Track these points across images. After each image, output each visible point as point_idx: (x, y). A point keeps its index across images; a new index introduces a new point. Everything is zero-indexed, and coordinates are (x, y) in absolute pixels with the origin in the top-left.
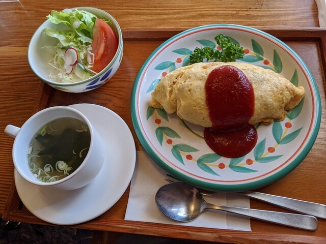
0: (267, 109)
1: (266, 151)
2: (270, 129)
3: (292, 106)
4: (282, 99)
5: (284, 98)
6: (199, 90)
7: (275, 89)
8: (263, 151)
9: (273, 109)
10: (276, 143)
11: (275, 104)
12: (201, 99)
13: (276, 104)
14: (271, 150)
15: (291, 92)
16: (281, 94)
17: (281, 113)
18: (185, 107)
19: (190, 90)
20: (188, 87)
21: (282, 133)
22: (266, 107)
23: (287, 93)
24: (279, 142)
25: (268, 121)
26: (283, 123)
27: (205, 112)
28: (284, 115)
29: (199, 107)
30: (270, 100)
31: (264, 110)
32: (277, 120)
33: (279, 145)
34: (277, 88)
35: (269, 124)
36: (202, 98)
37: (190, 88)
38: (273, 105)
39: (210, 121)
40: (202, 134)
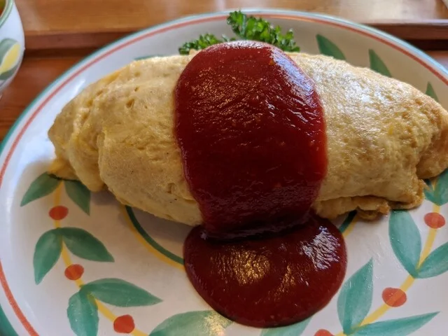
0: (369, 159)
1: (377, 301)
2: (381, 231)
3: (437, 164)
4: (409, 131)
5: (415, 129)
6: (155, 101)
7: (386, 103)
8: (367, 301)
9: (386, 159)
10: (407, 274)
11: (389, 143)
12: (160, 124)
13: (393, 145)
14: (394, 297)
15: (432, 115)
16: (404, 116)
17: (408, 182)
18: (113, 151)
19: (130, 104)
20: (127, 95)
21: (419, 244)
22: (362, 151)
23: (420, 118)
24: (414, 273)
25: (372, 206)
26: (416, 217)
27: (171, 167)
28: (419, 193)
29: (155, 149)
30: (374, 131)
31: (357, 162)
32: (400, 205)
33: (418, 281)
34: (389, 98)
35: (377, 217)
36: (165, 121)
37: (131, 97)
38: (384, 146)
39: (190, 198)
40: (178, 249)
